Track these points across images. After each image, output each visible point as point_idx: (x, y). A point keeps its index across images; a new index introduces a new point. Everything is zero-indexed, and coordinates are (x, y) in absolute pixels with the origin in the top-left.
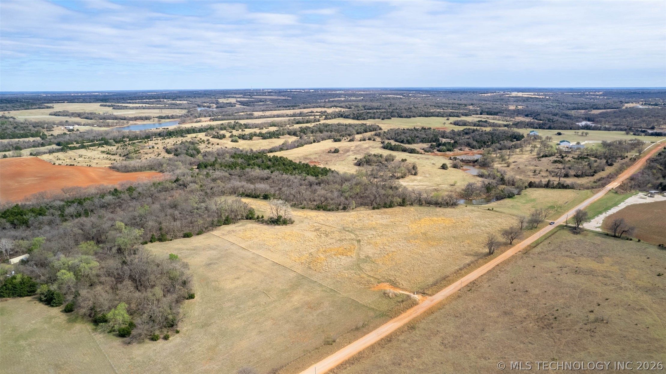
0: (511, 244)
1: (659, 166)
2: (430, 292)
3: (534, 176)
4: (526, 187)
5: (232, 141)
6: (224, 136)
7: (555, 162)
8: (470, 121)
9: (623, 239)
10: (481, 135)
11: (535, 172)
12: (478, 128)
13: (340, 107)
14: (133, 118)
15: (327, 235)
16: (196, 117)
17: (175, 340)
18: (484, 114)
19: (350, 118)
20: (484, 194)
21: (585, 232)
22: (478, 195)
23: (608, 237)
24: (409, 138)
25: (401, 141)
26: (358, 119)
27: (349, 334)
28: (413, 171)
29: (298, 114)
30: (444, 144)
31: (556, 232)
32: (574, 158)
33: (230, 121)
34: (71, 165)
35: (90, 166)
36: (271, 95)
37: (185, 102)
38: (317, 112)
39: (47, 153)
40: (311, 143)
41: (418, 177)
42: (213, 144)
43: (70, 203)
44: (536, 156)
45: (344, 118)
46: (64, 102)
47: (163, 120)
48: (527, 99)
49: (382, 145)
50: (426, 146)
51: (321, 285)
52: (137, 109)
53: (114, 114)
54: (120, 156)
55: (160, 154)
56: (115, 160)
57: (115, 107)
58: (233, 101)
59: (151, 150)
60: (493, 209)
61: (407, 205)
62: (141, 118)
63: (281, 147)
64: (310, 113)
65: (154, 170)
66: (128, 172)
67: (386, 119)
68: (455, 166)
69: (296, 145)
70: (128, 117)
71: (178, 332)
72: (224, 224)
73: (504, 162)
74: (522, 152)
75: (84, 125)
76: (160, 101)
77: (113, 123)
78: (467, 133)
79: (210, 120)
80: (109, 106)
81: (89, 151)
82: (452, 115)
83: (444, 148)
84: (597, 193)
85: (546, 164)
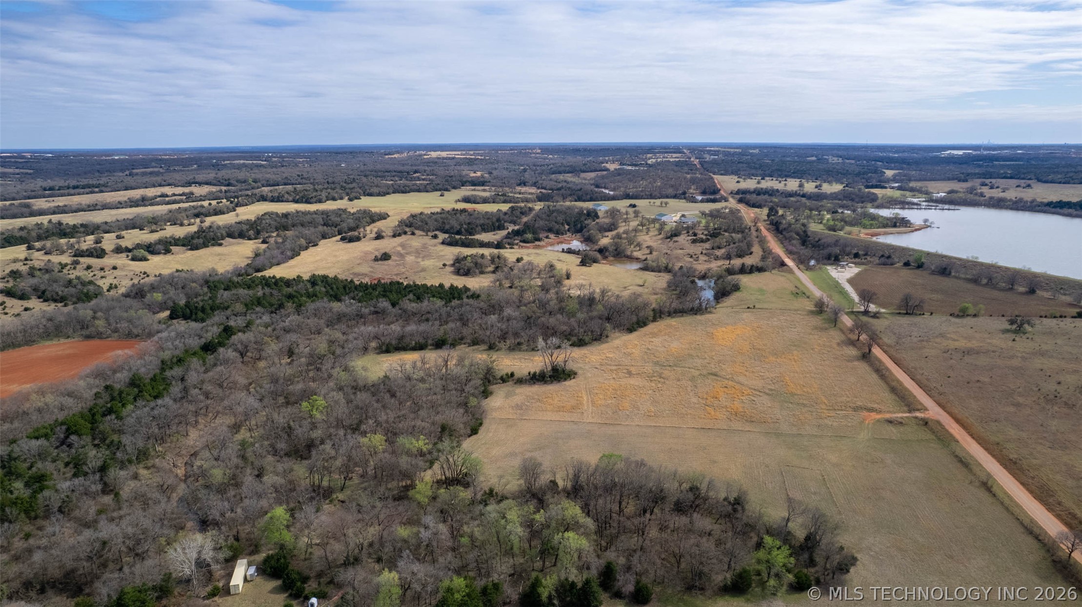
5: (134, 259)
7: (694, 241)
9: (916, 315)
23: (901, 315)
25: (455, 231)
32: (707, 235)
42: (102, 269)
44: (662, 236)
45: (272, 201)
50: (497, 235)
60: (754, 307)
64: (160, 196)
69: (285, 253)
83: (530, 236)
84: (792, 272)
85: (689, 245)
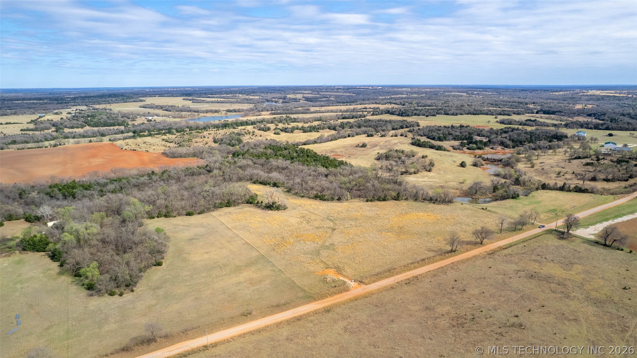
0: (481, 243)
2: (366, 281)
3: (556, 178)
4: (537, 189)
5: (275, 134)
6: (269, 129)
7: (588, 164)
8: (517, 120)
10: (519, 135)
11: (559, 174)
12: (520, 127)
13: (395, 104)
14: (204, 111)
15: (308, 222)
16: (259, 111)
17: (128, 296)
18: (540, 113)
19: (395, 115)
20: (490, 193)
21: (574, 238)
22: (483, 194)
23: (596, 245)
24: (441, 135)
26: (402, 116)
27: (268, 309)
28: (429, 167)
29: (351, 109)
30: (476, 143)
31: (542, 235)
33: (282, 115)
34: (134, 150)
35: (148, 151)
36: (338, 92)
37: (257, 97)
38: (370, 108)
39: (121, 139)
40: (345, 137)
41: (431, 174)
43: (112, 181)
45: (390, 114)
46: (155, 96)
47: (230, 113)
49: (411, 141)
50: (456, 143)
51: (273, 265)
52: (212, 103)
53: (191, 107)
54: (175, 144)
55: (208, 143)
56: (169, 147)
57: (194, 101)
58: (299, 96)
59: (201, 140)
60: (486, 208)
61: (402, 199)
62: (211, 111)
63: (316, 140)
64: (363, 108)
65: (196, 156)
66: (175, 157)
67: (431, 116)
68: (475, 165)
69: (331, 139)
70: (201, 110)
71: (132, 291)
73: (529, 163)
75: (162, 116)
76: (236, 96)
77: (186, 115)
78: (505, 132)
79: (269, 114)
80: (190, 100)
81: (153, 138)
82: (502, 113)
83: (474, 146)
84: (619, 199)
85: (576, 166)
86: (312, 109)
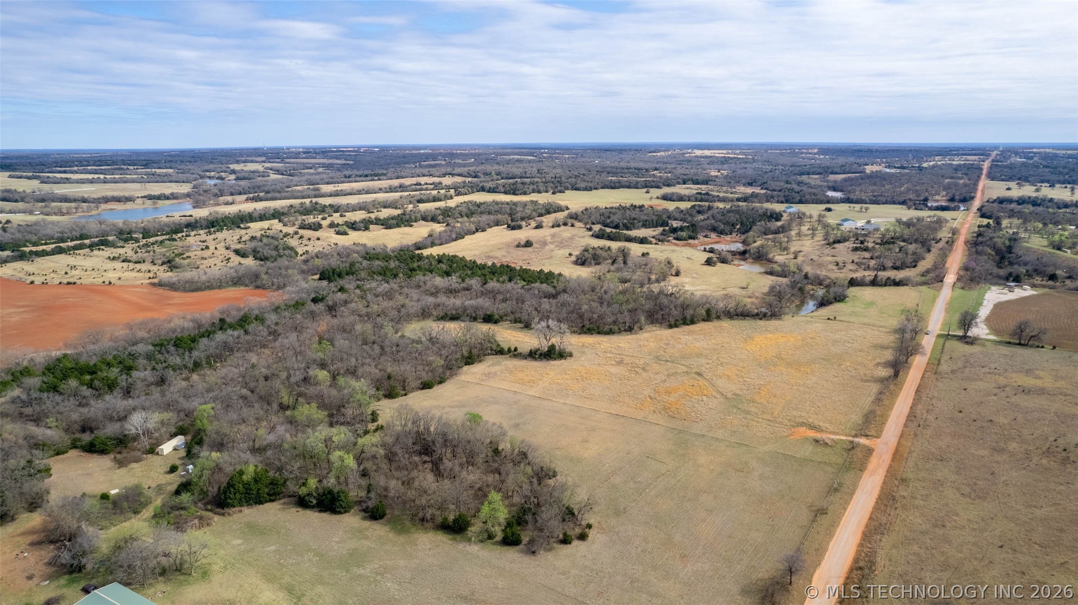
0: (906, 362)
1: (989, 251)
2: (872, 433)
4: (847, 286)
5: (338, 233)
6: (318, 226)
7: (856, 249)
8: (686, 194)
9: (1032, 346)
10: (722, 215)
12: (707, 204)
13: (459, 175)
14: (99, 199)
15: (644, 370)
18: (690, 182)
19: (500, 193)
21: (983, 341)
23: (1010, 345)
24: (624, 221)
25: (614, 225)
31: (944, 343)
32: (877, 244)
34: (69, 283)
35: (110, 283)
37: (171, 171)
38: (426, 184)
40: (474, 233)
41: (686, 279)
42: (309, 239)
44: (824, 242)
45: (489, 192)
47: (160, 202)
48: (725, 161)
49: (591, 233)
50: (655, 232)
51: (717, 439)
52: (92, 182)
53: (56, 192)
54: (154, 264)
55: (230, 258)
56: (149, 271)
58: (257, 167)
59: (207, 253)
60: (835, 318)
62: (118, 200)
63: (430, 240)
64: (415, 185)
67: (558, 192)
68: (722, 261)
69: (454, 236)
70: (89, 197)
71: (590, 527)
72: (466, 365)
74: (800, 236)
76: (123, 169)
79: (247, 200)
80: (28, 178)
81: (79, 257)
82: (649, 185)
83: (682, 234)
84: (941, 289)
85: (846, 253)
86: (326, 188)
